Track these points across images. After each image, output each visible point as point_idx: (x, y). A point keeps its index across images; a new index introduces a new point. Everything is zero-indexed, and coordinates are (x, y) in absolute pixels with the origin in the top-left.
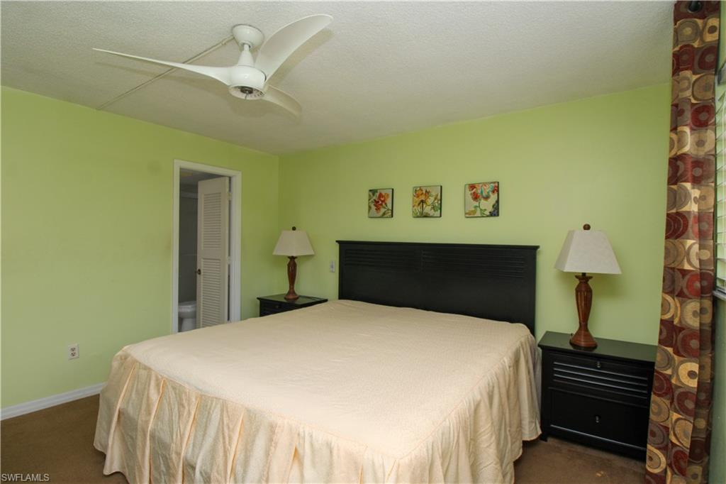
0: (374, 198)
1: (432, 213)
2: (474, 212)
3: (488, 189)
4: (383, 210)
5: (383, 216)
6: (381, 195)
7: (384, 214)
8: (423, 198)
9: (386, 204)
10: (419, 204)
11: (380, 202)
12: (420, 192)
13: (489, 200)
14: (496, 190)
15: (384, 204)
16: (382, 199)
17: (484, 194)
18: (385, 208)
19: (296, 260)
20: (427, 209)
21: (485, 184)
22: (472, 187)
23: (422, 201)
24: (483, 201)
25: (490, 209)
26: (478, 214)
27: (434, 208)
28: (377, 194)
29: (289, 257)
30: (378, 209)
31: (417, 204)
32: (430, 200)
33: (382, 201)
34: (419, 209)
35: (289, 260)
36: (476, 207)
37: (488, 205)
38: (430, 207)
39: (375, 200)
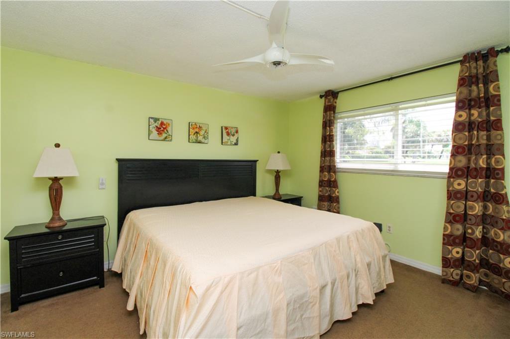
0: (156, 124)
1: (203, 140)
2: (227, 142)
3: (234, 131)
4: (164, 135)
5: (165, 139)
6: (162, 124)
7: (166, 138)
8: (197, 130)
9: (167, 130)
10: (194, 134)
11: (162, 129)
12: (195, 126)
13: (235, 137)
14: (237, 132)
15: (165, 130)
16: (165, 127)
17: (232, 133)
18: (166, 133)
19: (61, 182)
20: (200, 138)
21: (232, 128)
22: (226, 128)
23: (197, 132)
24: (231, 137)
25: (235, 141)
26: (229, 143)
27: (204, 137)
28: (160, 122)
29: (50, 179)
30: (160, 134)
31: (193, 134)
32: (202, 133)
33: (164, 128)
34: (193, 137)
35: (51, 182)
36: (228, 139)
37: (233, 139)
38: (202, 137)
39: (157, 126)
